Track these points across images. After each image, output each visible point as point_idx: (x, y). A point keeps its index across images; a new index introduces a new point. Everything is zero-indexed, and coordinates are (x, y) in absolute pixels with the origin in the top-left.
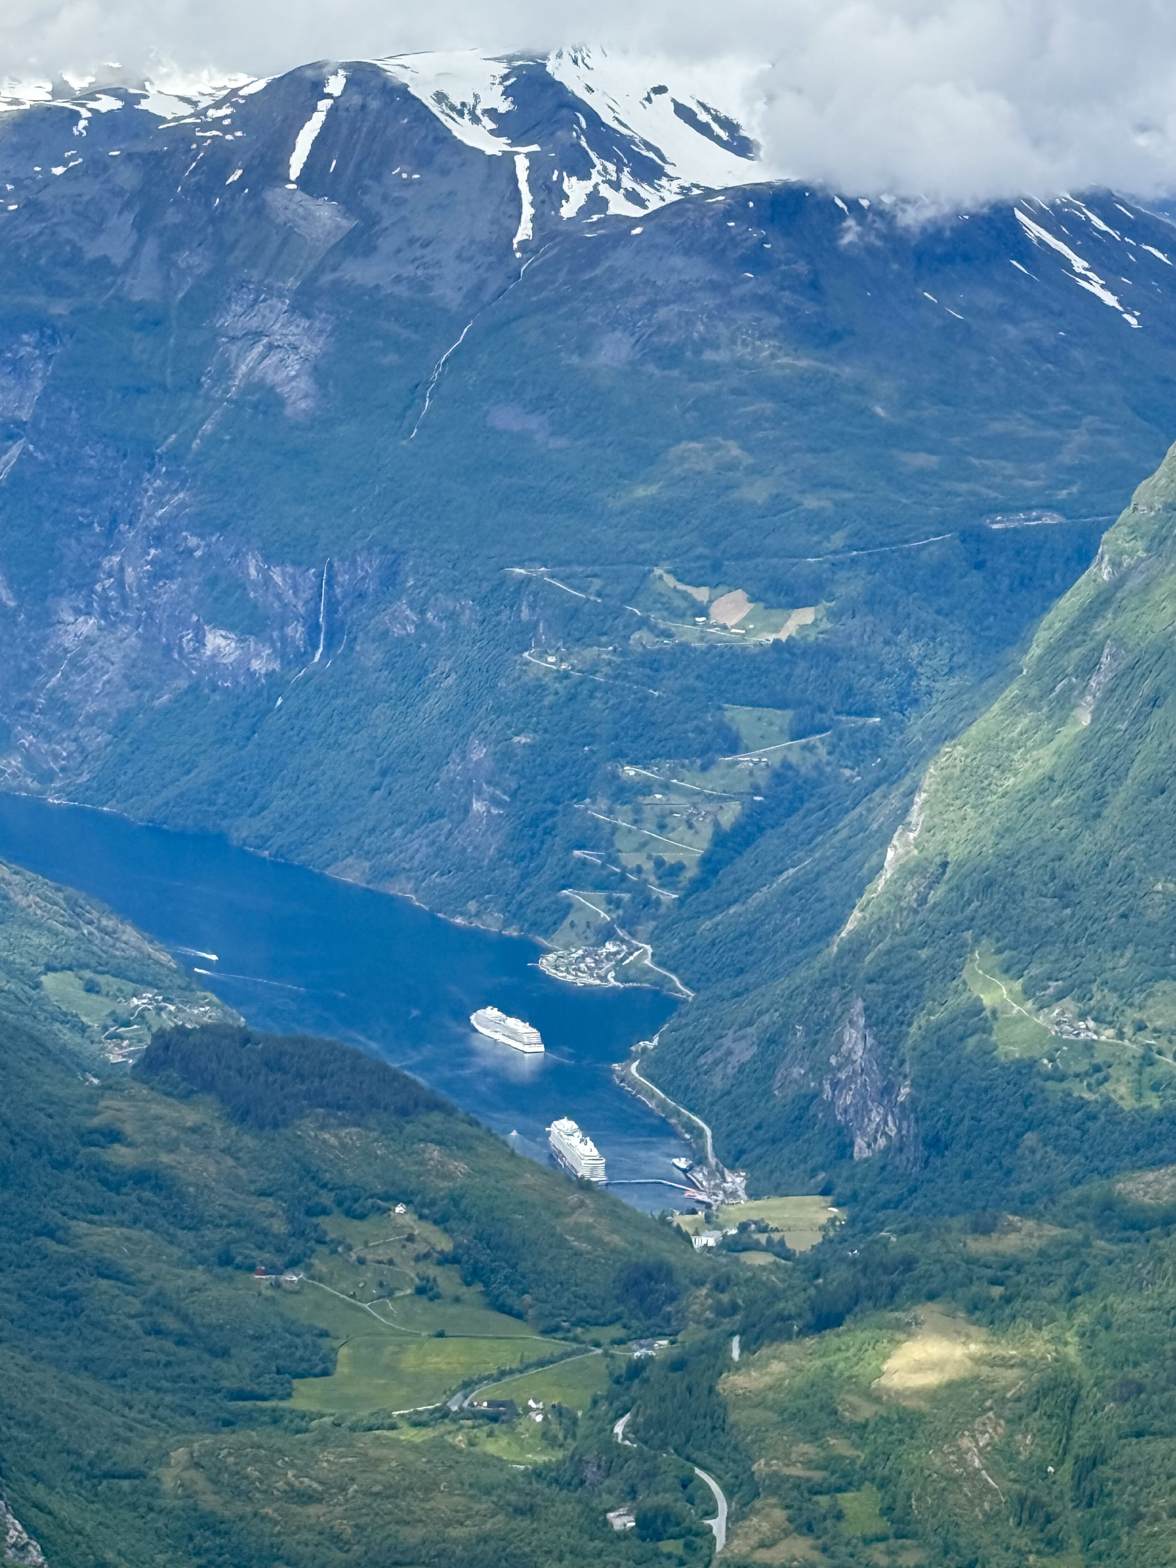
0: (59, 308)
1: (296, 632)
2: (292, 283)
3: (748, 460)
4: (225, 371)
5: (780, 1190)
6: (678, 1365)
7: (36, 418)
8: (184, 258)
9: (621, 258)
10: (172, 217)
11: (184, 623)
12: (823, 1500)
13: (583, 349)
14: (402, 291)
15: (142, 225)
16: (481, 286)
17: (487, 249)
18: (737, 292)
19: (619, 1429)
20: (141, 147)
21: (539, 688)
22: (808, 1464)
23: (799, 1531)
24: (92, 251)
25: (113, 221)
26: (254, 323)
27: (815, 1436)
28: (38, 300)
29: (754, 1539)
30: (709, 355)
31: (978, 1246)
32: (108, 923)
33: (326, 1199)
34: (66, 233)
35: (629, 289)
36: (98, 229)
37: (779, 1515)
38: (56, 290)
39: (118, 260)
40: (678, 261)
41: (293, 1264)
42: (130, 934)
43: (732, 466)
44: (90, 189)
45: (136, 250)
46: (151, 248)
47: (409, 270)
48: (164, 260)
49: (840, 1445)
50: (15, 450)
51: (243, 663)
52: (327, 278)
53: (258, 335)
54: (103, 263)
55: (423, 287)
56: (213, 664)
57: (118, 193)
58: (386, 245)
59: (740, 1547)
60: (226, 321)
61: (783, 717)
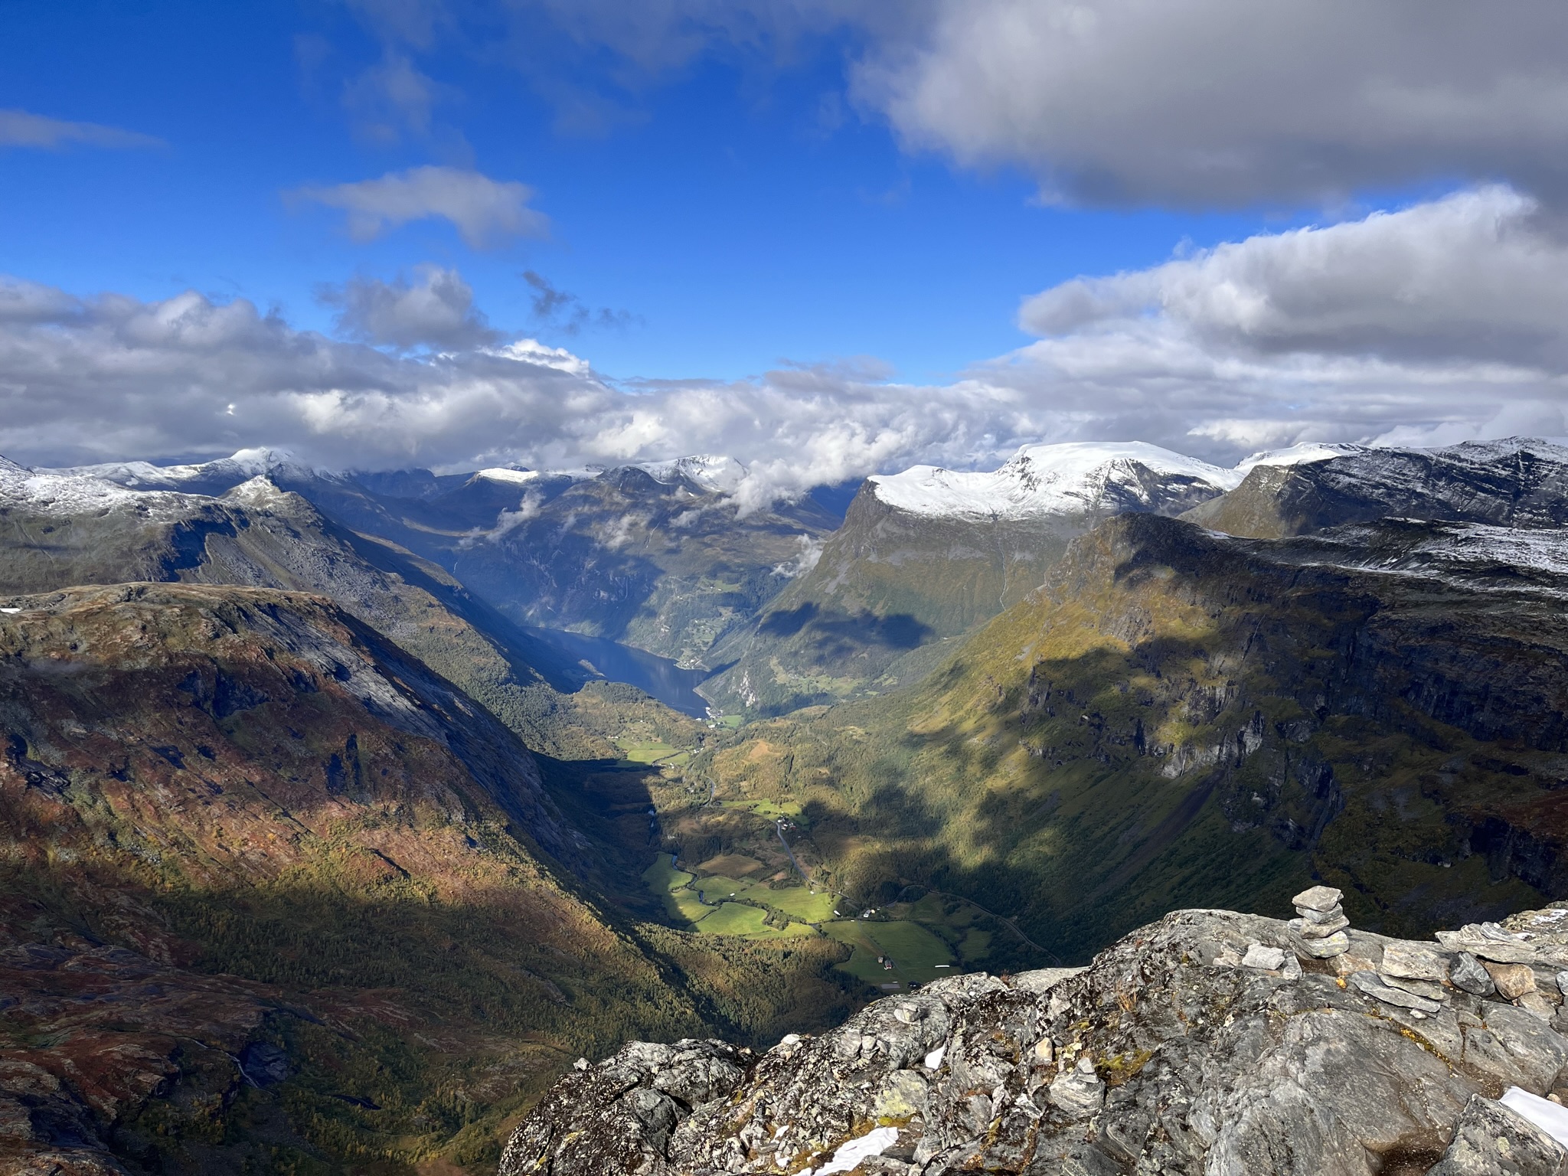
1: (621, 591)
5: (729, 714)
6: (705, 754)
21: (676, 603)
27: (734, 770)
31: (773, 725)
33: (626, 719)
41: (617, 735)
49: (740, 771)
51: (608, 599)
56: (602, 600)
59: (717, 795)
61: (731, 608)
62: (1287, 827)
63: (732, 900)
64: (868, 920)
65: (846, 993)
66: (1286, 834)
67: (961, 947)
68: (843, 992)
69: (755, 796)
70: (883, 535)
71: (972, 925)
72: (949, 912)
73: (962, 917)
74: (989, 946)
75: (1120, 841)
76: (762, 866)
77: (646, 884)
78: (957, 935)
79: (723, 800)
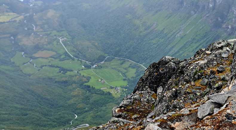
12: (43, 26)
19: (25, 21)
27: (42, 21)
31: (54, 4)
37: (39, 27)
59: (36, 30)
62: (228, 28)
64: (95, 68)
65: (89, 92)
66: (229, 30)
67: (127, 74)
68: (88, 92)
69: (51, 30)
71: (129, 67)
72: (122, 64)
73: (126, 65)
74: (135, 73)
75: (176, 36)
76: (55, 54)
77: (14, 63)
78: (125, 71)
79: (39, 32)
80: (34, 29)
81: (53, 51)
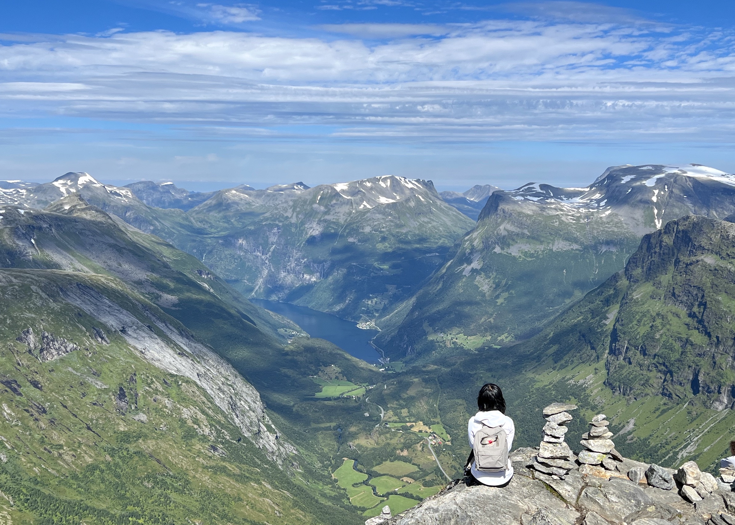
0: (281, 224)
2: (317, 219)
3: (389, 246)
4: (307, 233)
5: (394, 361)
6: (377, 389)
7: (277, 241)
8: (300, 216)
9: (369, 214)
10: (298, 209)
11: (301, 273)
12: (399, 411)
13: (363, 229)
14: (334, 220)
15: (293, 211)
16: (347, 219)
17: (347, 214)
18: (387, 220)
19: (367, 400)
20: (293, 198)
21: (356, 283)
22: (397, 404)
23: (395, 416)
24: (285, 215)
25: (289, 210)
26: (311, 226)
27: (397, 400)
28: (277, 223)
29: (388, 417)
30: (382, 230)
31: (424, 369)
32: (289, 321)
33: (321, 364)
34: (281, 212)
35: (370, 220)
36: (286, 212)
37: (392, 413)
38: (280, 221)
39: (290, 217)
40: (377, 215)
41: (315, 374)
42: (292, 322)
43: (386, 247)
44: (285, 205)
45: (292, 215)
46: (295, 214)
47: (335, 217)
48: (297, 217)
49: (401, 402)
50: (274, 246)
51: (310, 279)
52: (323, 218)
53: (311, 228)
54: (287, 217)
55: (338, 220)
56: (305, 279)
57: (289, 206)
58: (331, 213)
59: (386, 418)
60: (306, 226)
61: (395, 286)
63: (395, 493)
69: (412, 420)
70: (504, 233)
76: (417, 469)
77: (336, 481)
79: (389, 422)
80: (382, 415)
81: (413, 464)
